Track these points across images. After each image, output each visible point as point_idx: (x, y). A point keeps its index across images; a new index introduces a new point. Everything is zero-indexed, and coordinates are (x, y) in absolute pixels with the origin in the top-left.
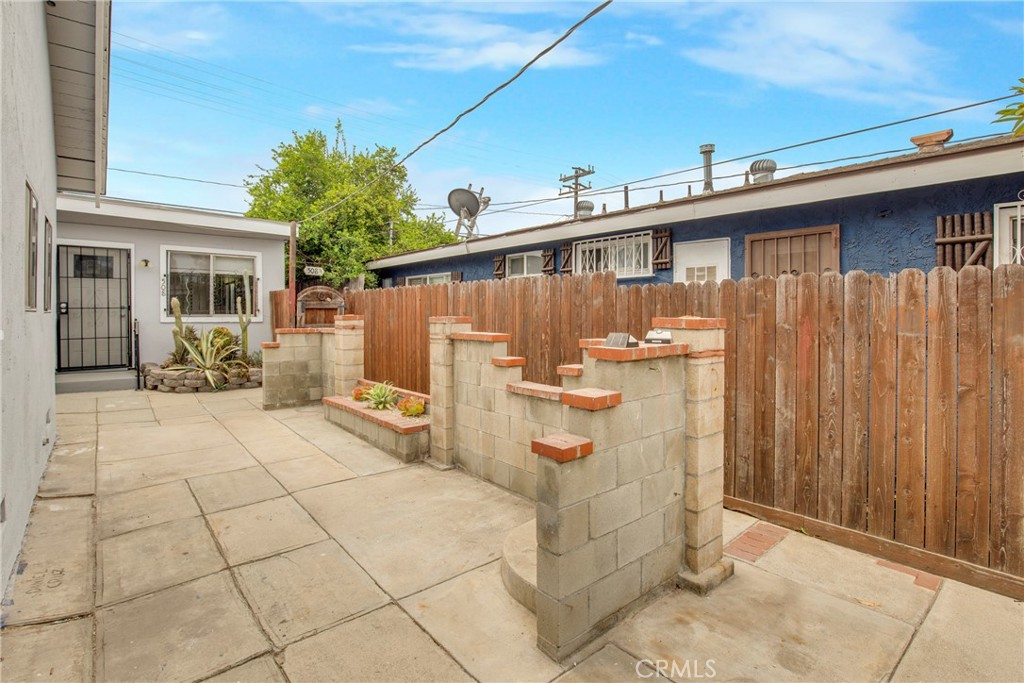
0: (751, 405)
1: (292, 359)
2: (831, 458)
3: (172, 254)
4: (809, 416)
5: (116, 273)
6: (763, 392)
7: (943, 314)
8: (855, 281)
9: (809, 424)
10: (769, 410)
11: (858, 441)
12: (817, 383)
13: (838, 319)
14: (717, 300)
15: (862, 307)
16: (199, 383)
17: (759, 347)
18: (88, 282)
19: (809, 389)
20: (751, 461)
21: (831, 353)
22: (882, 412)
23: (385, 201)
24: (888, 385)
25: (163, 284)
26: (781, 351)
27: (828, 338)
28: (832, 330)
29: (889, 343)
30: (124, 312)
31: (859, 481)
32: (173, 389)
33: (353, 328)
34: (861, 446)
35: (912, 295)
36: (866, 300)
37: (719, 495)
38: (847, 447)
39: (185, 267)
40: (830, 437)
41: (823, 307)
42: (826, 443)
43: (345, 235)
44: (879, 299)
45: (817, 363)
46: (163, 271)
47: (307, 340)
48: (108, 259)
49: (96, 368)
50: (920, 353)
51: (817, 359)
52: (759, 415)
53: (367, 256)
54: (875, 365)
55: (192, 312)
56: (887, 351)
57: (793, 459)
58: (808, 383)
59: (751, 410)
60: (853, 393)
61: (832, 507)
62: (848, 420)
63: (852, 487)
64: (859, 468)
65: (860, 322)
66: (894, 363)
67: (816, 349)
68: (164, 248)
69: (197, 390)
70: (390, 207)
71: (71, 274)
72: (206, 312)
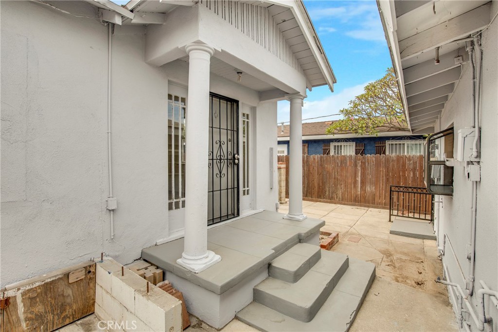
7: (318, 162)
14: (285, 158)
29: (311, 166)
35: (314, 159)
37: (285, 196)
50: (315, 168)
54: (309, 170)
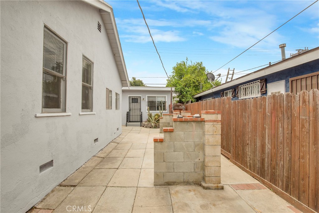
0: (260, 142)
1: (166, 121)
2: (280, 164)
3: (148, 97)
4: (274, 148)
5: (138, 102)
6: (263, 138)
7: (314, 109)
8: (287, 97)
9: (274, 151)
10: (264, 145)
11: (288, 159)
12: (276, 135)
13: (282, 111)
15: (289, 106)
16: (151, 126)
17: (262, 121)
18: (134, 104)
19: (274, 137)
20: (260, 162)
21: (280, 124)
22: (295, 148)
23: (198, 78)
24: (297, 138)
25: (147, 104)
26: (267, 123)
27: (279, 118)
28: (280, 115)
29: (297, 121)
30: (140, 110)
31: (288, 174)
32: (146, 127)
33: (177, 114)
34: (289, 161)
35: (304, 101)
36: (290, 103)
37: (218, 164)
38: (285, 161)
39: (151, 99)
40: (280, 156)
41: (278, 107)
42: (279, 158)
43: (187, 89)
44: (294, 103)
45: (276, 128)
46: (147, 101)
47: (169, 117)
48: (137, 99)
49: (135, 122)
50: (307, 125)
51: (276, 126)
52: (262, 146)
53: (193, 94)
55: (152, 110)
56: (297, 123)
57: (270, 163)
58: (274, 135)
59: (260, 144)
60: (287, 140)
61: (280, 184)
62: (285, 150)
63: (286, 176)
64: (288, 170)
65: (288, 112)
66: (299, 129)
67: (276, 122)
68: (147, 96)
69: (151, 128)
70: (200, 79)
71: (131, 102)
72: (155, 110)
